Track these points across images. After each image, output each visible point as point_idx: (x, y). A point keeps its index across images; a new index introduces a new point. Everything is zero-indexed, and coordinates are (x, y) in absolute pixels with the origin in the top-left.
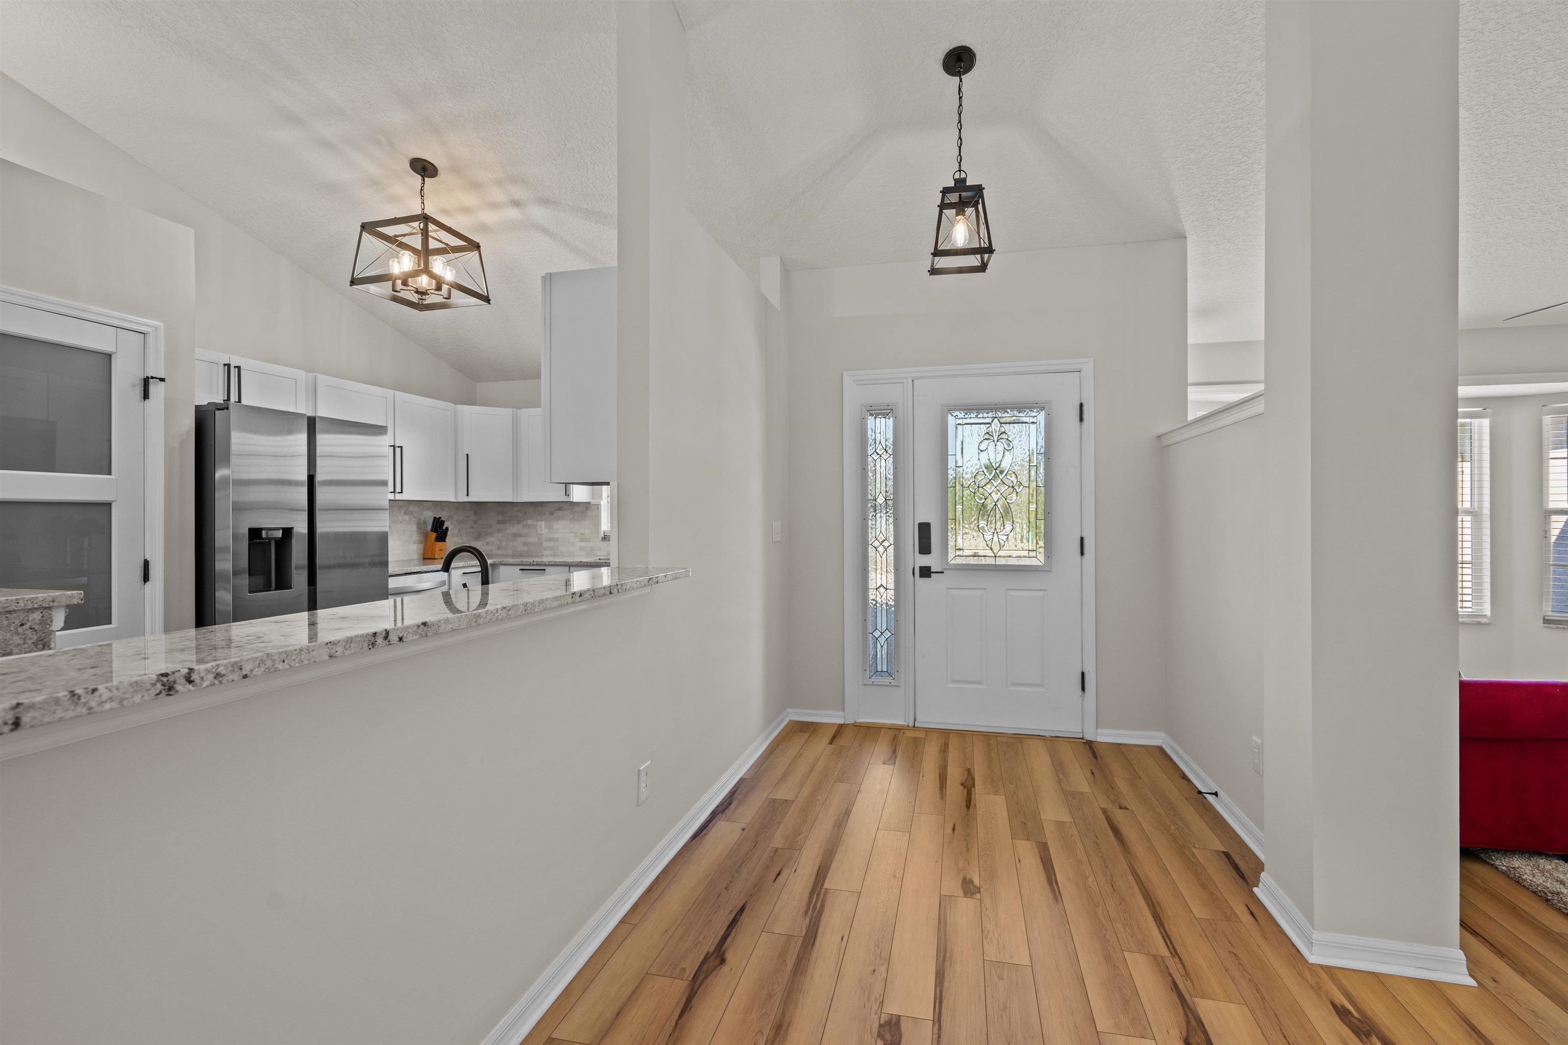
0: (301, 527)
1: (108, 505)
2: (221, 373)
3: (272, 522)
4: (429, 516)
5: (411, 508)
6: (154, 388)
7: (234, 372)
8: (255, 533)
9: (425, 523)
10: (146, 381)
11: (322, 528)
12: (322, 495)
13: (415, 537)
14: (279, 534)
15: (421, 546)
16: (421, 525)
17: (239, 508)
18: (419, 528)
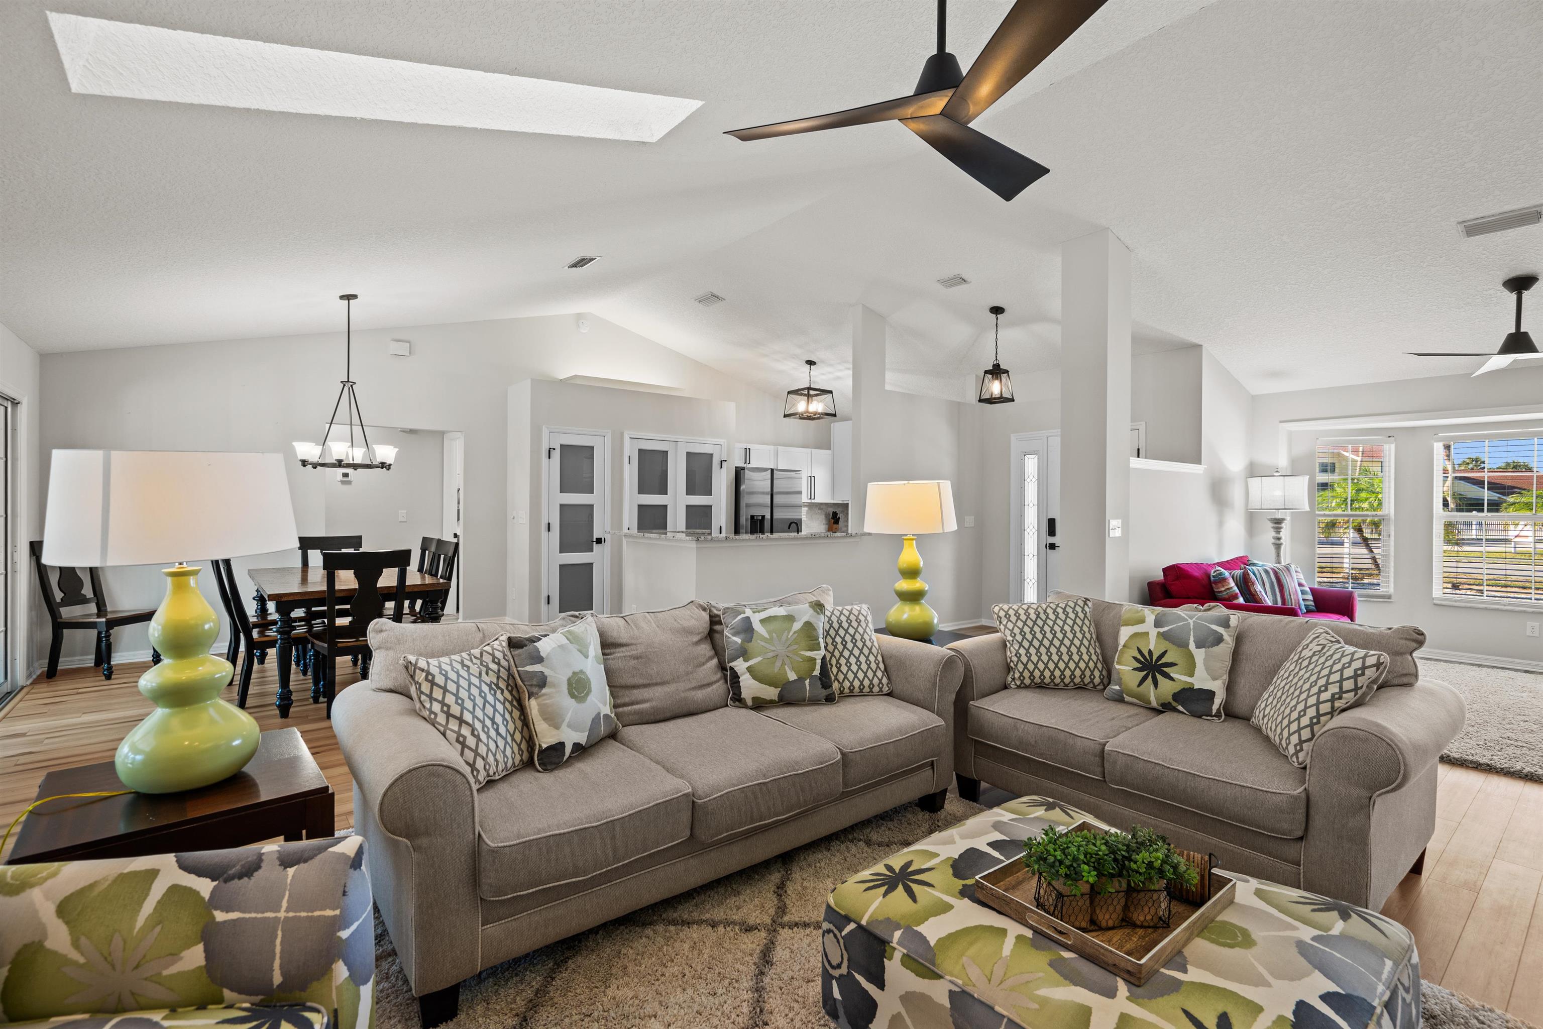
0: (768, 516)
1: (711, 506)
2: (744, 450)
3: (758, 512)
4: (831, 510)
5: (822, 507)
6: (724, 463)
7: (748, 450)
8: (752, 517)
9: (829, 514)
10: (721, 461)
11: (775, 517)
12: (778, 499)
13: (824, 522)
14: (760, 518)
15: (827, 526)
16: (827, 515)
17: (748, 506)
18: (826, 517)
